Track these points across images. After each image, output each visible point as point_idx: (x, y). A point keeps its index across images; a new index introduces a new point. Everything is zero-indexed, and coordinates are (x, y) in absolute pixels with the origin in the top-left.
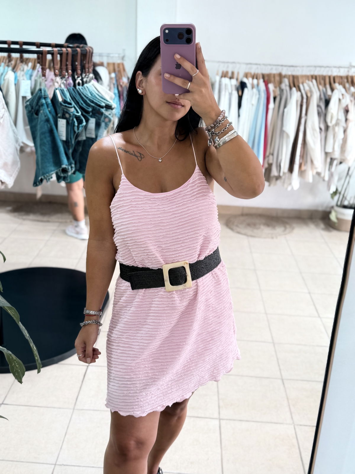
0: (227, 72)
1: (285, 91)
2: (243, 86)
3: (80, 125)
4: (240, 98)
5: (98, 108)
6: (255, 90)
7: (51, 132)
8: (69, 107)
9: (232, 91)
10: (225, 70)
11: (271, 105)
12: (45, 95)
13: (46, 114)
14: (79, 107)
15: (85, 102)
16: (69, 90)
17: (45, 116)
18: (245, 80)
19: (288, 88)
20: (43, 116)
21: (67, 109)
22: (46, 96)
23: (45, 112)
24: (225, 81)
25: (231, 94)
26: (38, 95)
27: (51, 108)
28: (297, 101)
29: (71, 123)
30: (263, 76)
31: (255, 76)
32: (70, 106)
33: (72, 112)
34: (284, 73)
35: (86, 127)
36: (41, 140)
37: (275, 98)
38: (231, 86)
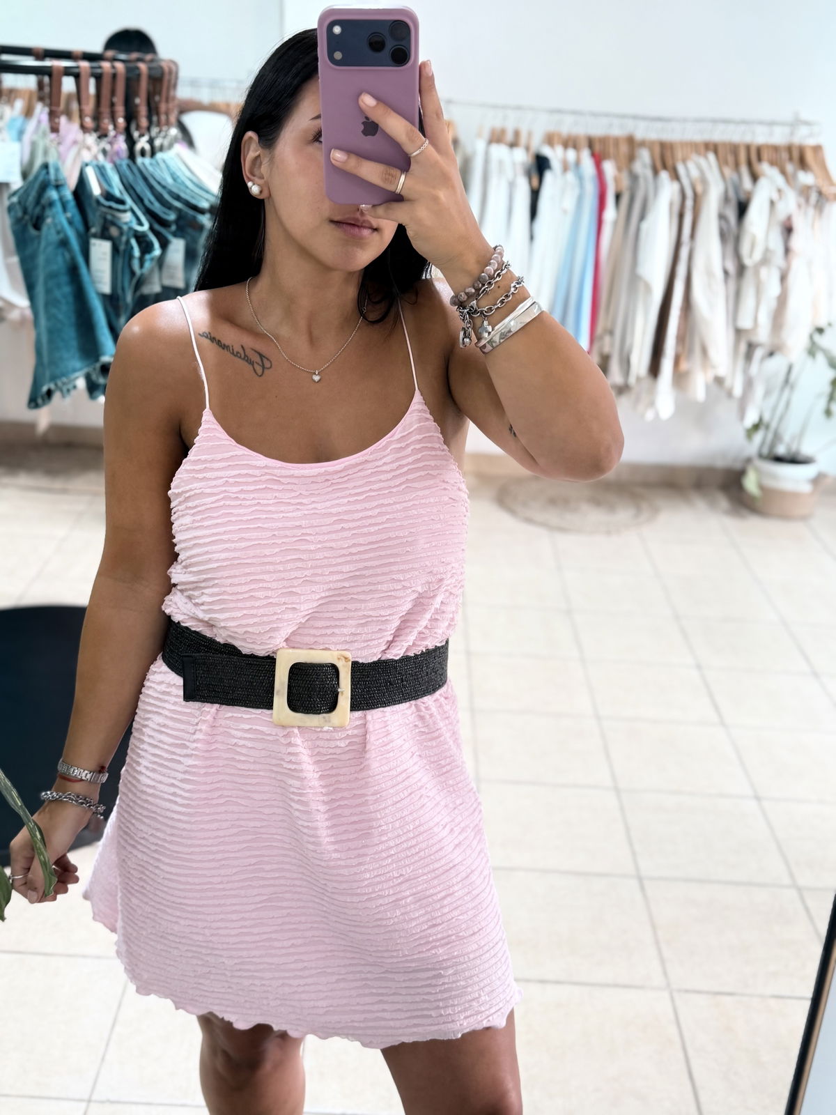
0: (503, 132)
1: (641, 181)
2: (541, 165)
3: (148, 257)
4: (535, 195)
5: (191, 212)
6: (570, 176)
7: (74, 273)
8: (119, 211)
9: (515, 175)
10: (498, 124)
11: (610, 213)
12: (57, 180)
13: (59, 228)
14: (143, 209)
15: (159, 198)
16: (117, 168)
17: (58, 232)
18: (547, 151)
19: (649, 173)
20: (53, 231)
21: (113, 216)
22: (60, 183)
23: (57, 221)
24: (499, 151)
25: (512, 185)
26: (41, 178)
27: (73, 211)
28: (671, 205)
29: (125, 251)
30: (591, 143)
31: (570, 143)
32: (121, 207)
33: (126, 223)
34: (639, 135)
35: (160, 262)
36: (48, 291)
37: (618, 197)
38: (514, 164)
